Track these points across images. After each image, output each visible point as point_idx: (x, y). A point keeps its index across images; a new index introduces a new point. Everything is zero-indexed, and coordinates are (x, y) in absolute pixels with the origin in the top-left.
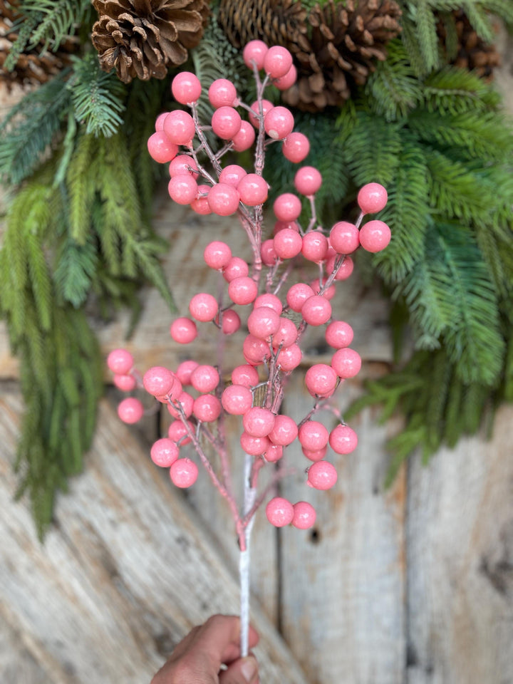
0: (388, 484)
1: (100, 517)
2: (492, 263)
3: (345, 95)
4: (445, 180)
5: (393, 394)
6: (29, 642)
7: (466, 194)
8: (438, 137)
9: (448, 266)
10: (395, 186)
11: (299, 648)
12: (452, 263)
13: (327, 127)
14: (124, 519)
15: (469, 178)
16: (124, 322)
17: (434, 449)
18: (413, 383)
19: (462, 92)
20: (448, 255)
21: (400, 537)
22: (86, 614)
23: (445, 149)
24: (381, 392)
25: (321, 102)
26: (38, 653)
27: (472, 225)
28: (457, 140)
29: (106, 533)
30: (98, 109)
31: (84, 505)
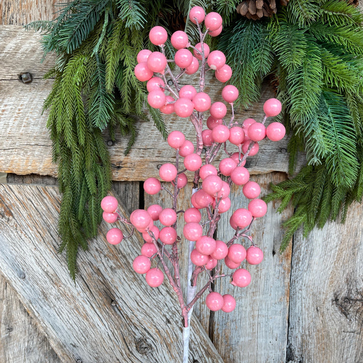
1: (104, 265)
2: (354, 116)
3: (275, 12)
4: (330, 66)
5: (289, 193)
6: (53, 345)
7: (342, 74)
8: (327, 39)
9: (329, 116)
10: (302, 68)
12: (331, 115)
13: (261, 30)
14: (119, 267)
15: (344, 65)
18: (301, 187)
19: (343, 14)
20: (329, 110)
21: (287, 280)
22: (93, 326)
23: (331, 47)
25: (260, 15)
26: (59, 353)
27: (344, 93)
28: (338, 42)
29: (108, 275)
30: (133, 13)
31: (95, 257)
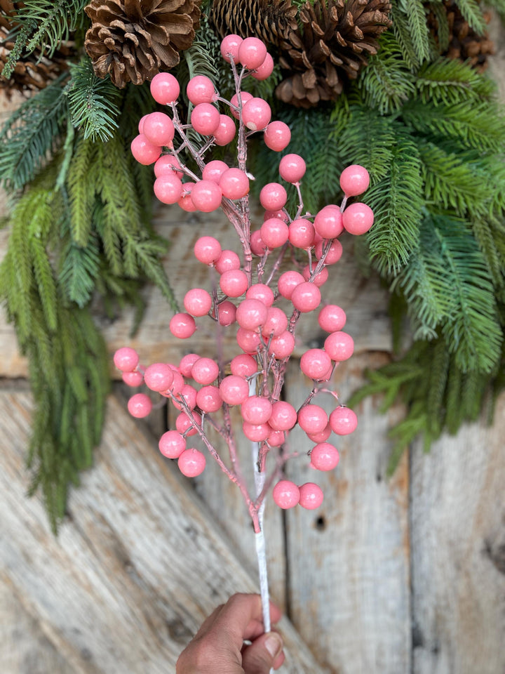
0: (391, 472)
1: (111, 509)
2: (488, 252)
3: (338, 90)
4: (440, 172)
5: (394, 384)
6: (47, 629)
7: (461, 184)
8: (433, 128)
9: (444, 257)
10: (389, 179)
11: (308, 630)
12: (448, 253)
13: (321, 123)
14: (134, 511)
15: (464, 169)
16: (129, 320)
17: (436, 437)
18: (413, 372)
19: (454, 83)
20: (444, 246)
21: (404, 522)
22: (101, 602)
23: (439, 140)
24: (382, 382)
25: (314, 98)
26: (56, 640)
27: (468, 215)
28: (452, 131)
29: (118, 524)
30: (94, 115)
31: (96, 497)
